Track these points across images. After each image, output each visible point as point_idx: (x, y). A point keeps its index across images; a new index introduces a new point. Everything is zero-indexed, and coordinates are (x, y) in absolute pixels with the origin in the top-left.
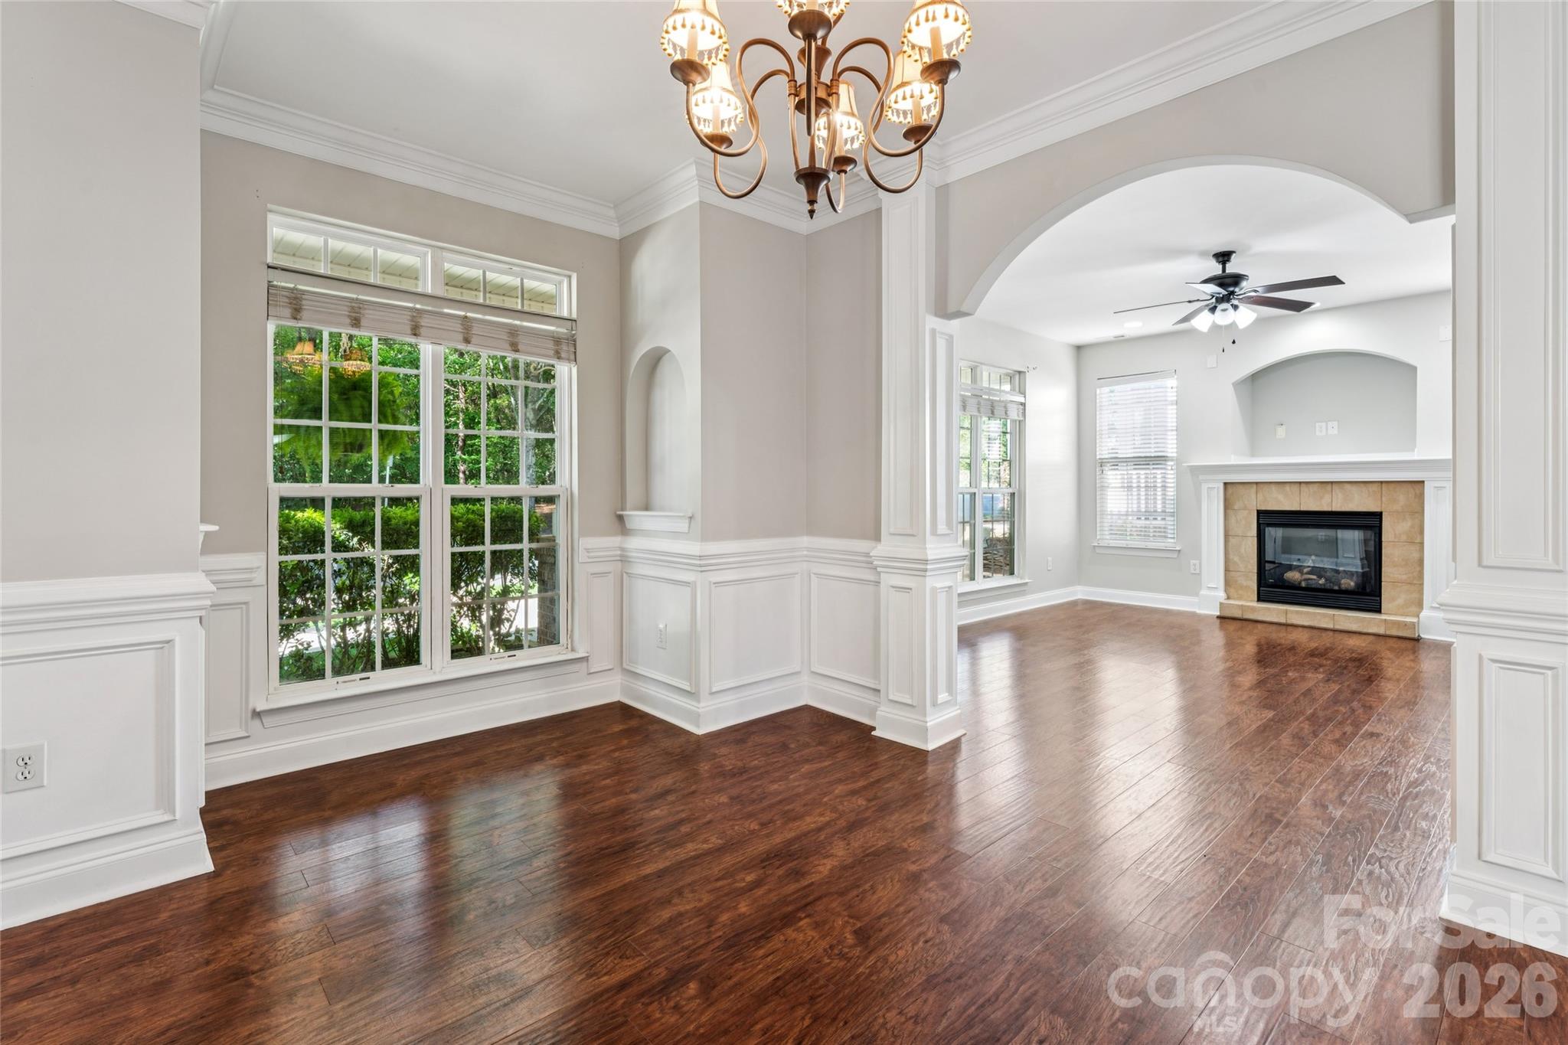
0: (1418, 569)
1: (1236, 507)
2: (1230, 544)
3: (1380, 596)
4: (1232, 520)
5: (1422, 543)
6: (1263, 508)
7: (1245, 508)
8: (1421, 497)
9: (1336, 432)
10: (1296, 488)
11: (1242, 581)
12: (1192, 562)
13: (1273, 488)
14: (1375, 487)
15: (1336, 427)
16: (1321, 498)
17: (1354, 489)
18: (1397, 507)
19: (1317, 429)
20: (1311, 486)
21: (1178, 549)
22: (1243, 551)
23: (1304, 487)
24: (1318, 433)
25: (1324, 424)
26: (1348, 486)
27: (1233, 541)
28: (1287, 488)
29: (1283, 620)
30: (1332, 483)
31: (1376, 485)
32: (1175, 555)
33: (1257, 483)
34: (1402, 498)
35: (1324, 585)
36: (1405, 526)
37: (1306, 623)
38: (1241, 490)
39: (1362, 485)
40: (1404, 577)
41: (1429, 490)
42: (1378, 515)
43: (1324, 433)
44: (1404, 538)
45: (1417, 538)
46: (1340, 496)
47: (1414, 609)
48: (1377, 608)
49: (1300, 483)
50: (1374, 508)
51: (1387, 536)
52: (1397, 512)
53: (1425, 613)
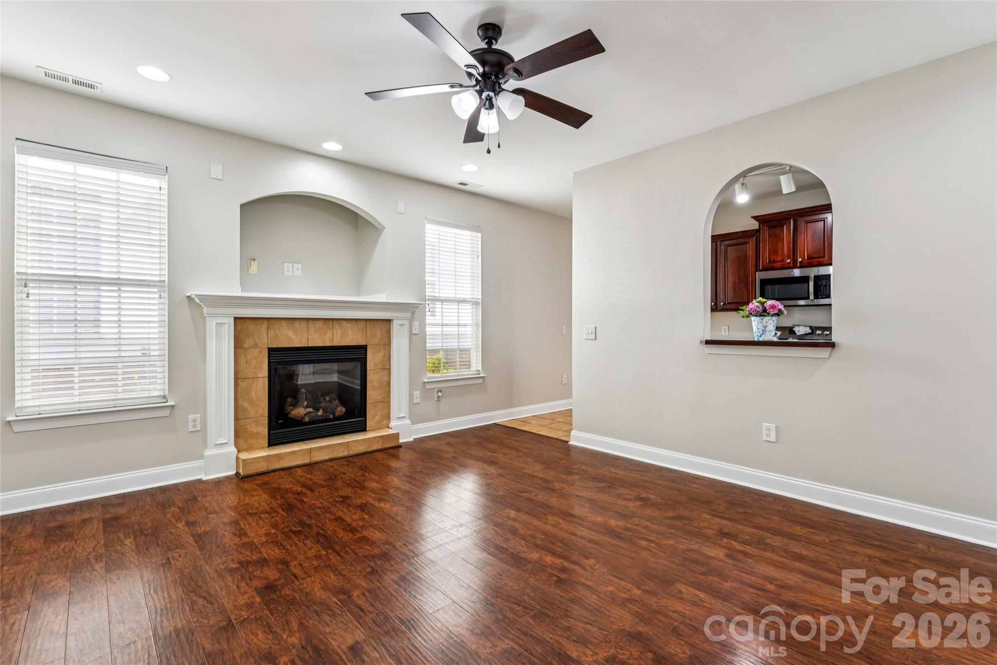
0: (387, 389)
1: (246, 346)
2: (239, 388)
3: (366, 417)
4: (242, 361)
5: (389, 369)
6: (274, 345)
7: (256, 346)
8: (389, 332)
9: (300, 274)
10: (304, 324)
11: (254, 429)
12: (191, 417)
13: (284, 323)
14: (362, 324)
15: (300, 269)
16: (325, 334)
17: (348, 325)
18: (376, 341)
19: (286, 269)
20: (317, 322)
21: (171, 403)
22: (253, 395)
23: (311, 324)
24: (286, 273)
25: (290, 265)
26: (344, 323)
27: (242, 384)
28: (297, 324)
29: (307, 461)
30: (333, 319)
31: (363, 322)
32: (168, 412)
33: (268, 319)
34: (379, 332)
35: (322, 416)
36: (380, 356)
37: (327, 458)
38: (252, 326)
39: (354, 322)
40: (379, 397)
41: (395, 327)
42: (364, 348)
43: (290, 273)
44: (380, 365)
45: (386, 367)
46: (339, 332)
47: (386, 422)
48: (363, 428)
49: (308, 319)
50: (361, 342)
51: (370, 365)
52: (376, 345)
53: (393, 424)
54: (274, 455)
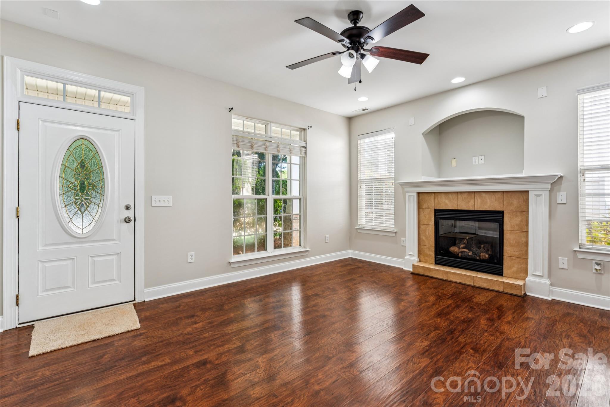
0: (525, 249)
1: (424, 207)
2: (421, 229)
3: (503, 265)
4: (422, 215)
5: (527, 232)
6: (438, 208)
7: (428, 208)
8: (527, 201)
9: (483, 162)
10: (454, 196)
11: (427, 252)
12: (402, 239)
13: (443, 195)
14: (499, 195)
15: (484, 159)
16: (469, 202)
17: (486, 196)
18: (512, 208)
19: (474, 160)
20: (463, 194)
21: (395, 231)
22: (427, 234)
23: (460, 196)
24: (474, 163)
25: (477, 158)
26: (484, 195)
27: (422, 227)
28: (450, 196)
29: (445, 278)
30: (475, 192)
31: (500, 194)
32: (394, 235)
33: (434, 193)
34: (515, 202)
35: (471, 255)
36: (517, 220)
37: (458, 281)
38: (426, 197)
39: (492, 193)
40: (517, 254)
41: (531, 196)
42: (501, 213)
43: (477, 163)
44: (516, 228)
45: (524, 229)
46: (479, 201)
47: (522, 275)
48: (500, 273)
49: (457, 192)
50: (498, 208)
51: (507, 226)
52: (512, 211)
53: (529, 279)
54: (427, 268)
